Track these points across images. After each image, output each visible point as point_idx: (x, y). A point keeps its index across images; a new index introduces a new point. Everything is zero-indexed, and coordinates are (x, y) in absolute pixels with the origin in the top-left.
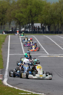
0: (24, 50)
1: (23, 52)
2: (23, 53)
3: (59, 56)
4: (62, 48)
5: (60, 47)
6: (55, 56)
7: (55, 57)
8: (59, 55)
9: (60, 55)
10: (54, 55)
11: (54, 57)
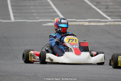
0: (13, 13)
1: (9, 15)
2: (10, 19)
3: (87, 24)
4: (95, 5)
5: (90, 4)
6: (77, 23)
7: (79, 25)
8: (88, 20)
9: (89, 22)
10: (77, 20)
11: (76, 25)
